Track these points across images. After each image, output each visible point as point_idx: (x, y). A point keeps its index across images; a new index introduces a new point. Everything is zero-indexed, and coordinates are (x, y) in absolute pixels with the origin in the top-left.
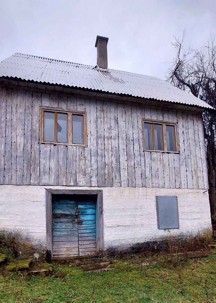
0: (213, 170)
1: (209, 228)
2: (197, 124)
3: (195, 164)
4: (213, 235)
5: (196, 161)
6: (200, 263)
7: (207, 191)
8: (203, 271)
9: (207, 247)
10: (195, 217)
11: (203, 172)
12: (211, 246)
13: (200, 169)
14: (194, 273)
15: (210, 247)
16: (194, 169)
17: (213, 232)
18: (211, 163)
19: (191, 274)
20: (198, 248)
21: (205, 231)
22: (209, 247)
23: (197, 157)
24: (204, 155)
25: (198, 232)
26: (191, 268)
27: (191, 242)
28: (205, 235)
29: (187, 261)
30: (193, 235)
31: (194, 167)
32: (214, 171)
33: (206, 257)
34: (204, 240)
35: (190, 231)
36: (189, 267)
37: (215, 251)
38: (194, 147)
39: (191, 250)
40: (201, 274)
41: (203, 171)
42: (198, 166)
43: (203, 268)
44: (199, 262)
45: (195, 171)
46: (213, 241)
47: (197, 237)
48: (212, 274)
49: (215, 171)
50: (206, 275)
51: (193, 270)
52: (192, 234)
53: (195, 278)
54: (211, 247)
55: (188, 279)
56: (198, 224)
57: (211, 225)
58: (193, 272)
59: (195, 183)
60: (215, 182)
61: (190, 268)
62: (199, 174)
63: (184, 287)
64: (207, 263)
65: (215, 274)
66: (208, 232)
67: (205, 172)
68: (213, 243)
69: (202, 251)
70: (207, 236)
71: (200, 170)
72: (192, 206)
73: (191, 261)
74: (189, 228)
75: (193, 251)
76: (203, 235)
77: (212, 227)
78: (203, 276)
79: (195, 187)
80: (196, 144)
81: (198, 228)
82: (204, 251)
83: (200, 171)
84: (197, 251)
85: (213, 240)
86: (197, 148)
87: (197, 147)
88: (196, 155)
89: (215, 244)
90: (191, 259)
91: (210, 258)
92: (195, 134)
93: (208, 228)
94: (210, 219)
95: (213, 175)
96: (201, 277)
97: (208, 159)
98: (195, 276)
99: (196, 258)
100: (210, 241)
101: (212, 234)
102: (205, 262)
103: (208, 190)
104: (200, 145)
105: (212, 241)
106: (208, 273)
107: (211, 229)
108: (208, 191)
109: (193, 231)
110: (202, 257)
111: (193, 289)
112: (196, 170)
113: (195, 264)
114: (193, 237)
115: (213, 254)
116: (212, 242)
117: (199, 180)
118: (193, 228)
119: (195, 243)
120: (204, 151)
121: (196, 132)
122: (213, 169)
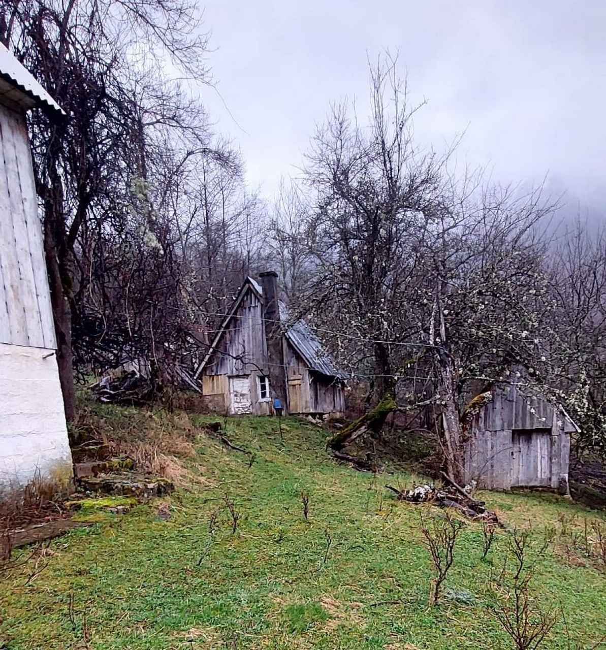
0: (64, 296)
1: (65, 458)
2: (12, 140)
3: (12, 267)
4: (76, 476)
5: (17, 259)
6: (48, 554)
7: (53, 354)
8: (58, 573)
9: (62, 509)
10: (23, 430)
11: (39, 297)
12: (71, 505)
13: (28, 286)
14: (34, 585)
15: (69, 508)
16: (10, 282)
17: (73, 469)
18: (59, 276)
19: (27, 591)
20: (37, 515)
21: (53, 467)
22: (66, 509)
23: (19, 247)
24: (38, 244)
25: (36, 470)
26: (25, 573)
27: (16, 502)
28: (55, 478)
29: (11, 555)
30: (21, 481)
31: (12, 277)
32: (66, 298)
33: (63, 534)
34: (54, 491)
35: (11, 470)
36: (20, 571)
37: (82, 515)
38: (7, 212)
39: (20, 524)
40: (53, 583)
41: (39, 294)
42: (22, 277)
43: (57, 567)
44: (46, 553)
45: (14, 291)
46: (76, 492)
47: (34, 484)
48: (80, 575)
49: (68, 300)
50: (68, 583)
51: (30, 578)
52: (17, 478)
53: (38, 598)
54: (72, 507)
55: (19, 605)
56: (33, 447)
57: (69, 450)
58: (30, 583)
59: (16, 327)
60: (71, 332)
61: (21, 574)
62: (28, 301)
63: (12, 631)
64: (65, 550)
65: (88, 575)
66: (61, 469)
67: (45, 297)
68: (77, 497)
69: (49, 520)
70: (60, 480)
71: (31, 290)
72: (13, 396)
73: (24, 555)
74: (7, 461)
75: (24, 525)
76: (49, 477)
77: (71, 453)
78: (60, 587)
79: (18, 338)
80: (12, 205)
81: (34, 461)
82: (54, 520)
83: (30, 292)
84: (35, 524)
85: (76, 489)
86: (18, 219)
87: (15, 215)
88: (15, 241)
89: (81, 497)
90: (21, 549)
91: (71, 536)
92: (6, 171)
93: (62, 458)
94: (66, 434)
95: (66, 311)
96: (54, 591)
97: (49, 260)
98: (39, 593)
99: (35, 543)
100: (68, 492)
101: (73, 473)
102: (62, 550)
103: (54, 352)
104: (24, 210)
105: (74, 490)
106: (70, 575)
107: (70, 460)
108: (55, 356)
109: (20, 470)
110: (51, 538)
111: (38, 627)
112: (18, 288)
113: (33, 561)
114: (22, 486)
115: (80, 524)
116: (73, 494)
117: (28, 319)
118: (20, 460)
119: (28, 504)
120: (36, 234)
121: (11, 166)
122: (63, 292)
